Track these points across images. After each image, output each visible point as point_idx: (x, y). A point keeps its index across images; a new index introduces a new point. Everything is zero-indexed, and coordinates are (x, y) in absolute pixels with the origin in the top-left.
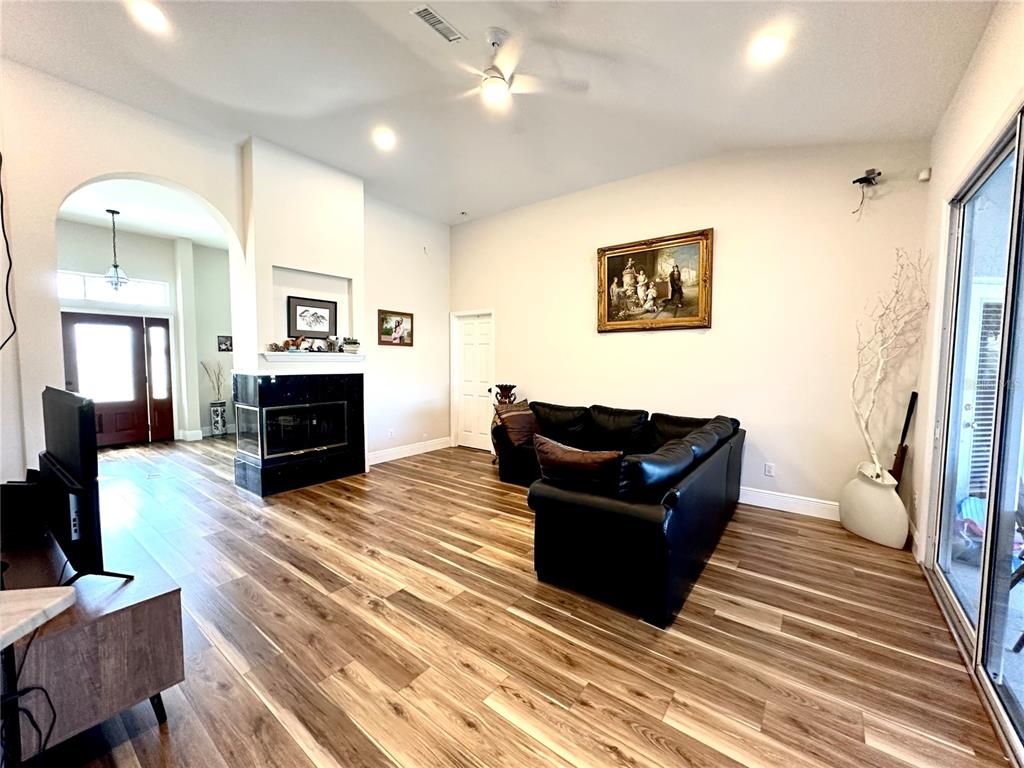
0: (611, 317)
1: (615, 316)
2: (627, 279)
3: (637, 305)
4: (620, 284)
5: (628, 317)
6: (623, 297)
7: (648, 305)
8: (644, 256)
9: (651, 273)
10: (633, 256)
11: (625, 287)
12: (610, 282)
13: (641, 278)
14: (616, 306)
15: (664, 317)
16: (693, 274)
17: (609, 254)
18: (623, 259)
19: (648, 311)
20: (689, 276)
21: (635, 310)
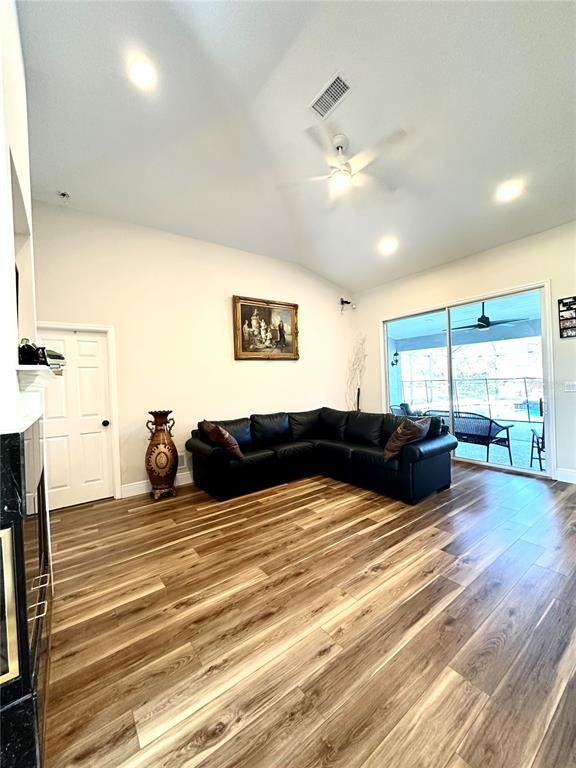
0: (245, 349)
1: (245, 348)
2: (254, 323)
3: (261, 342)
4: (250, 326)
5: (256, 350)
6: (252, 335)
7: (267, 343)
8: (265, 310)
9: (268, 322)
10: (259, 308)
11: (254, 328)
12: (243, 323)
13: (263, 324)
14: (248, 341)
15: (276, 352)
16: (289, 328)
17: (242, 302)
18: (251, 309)
19: (267, 347)
20: (287, 328)
21: (261, 346)
